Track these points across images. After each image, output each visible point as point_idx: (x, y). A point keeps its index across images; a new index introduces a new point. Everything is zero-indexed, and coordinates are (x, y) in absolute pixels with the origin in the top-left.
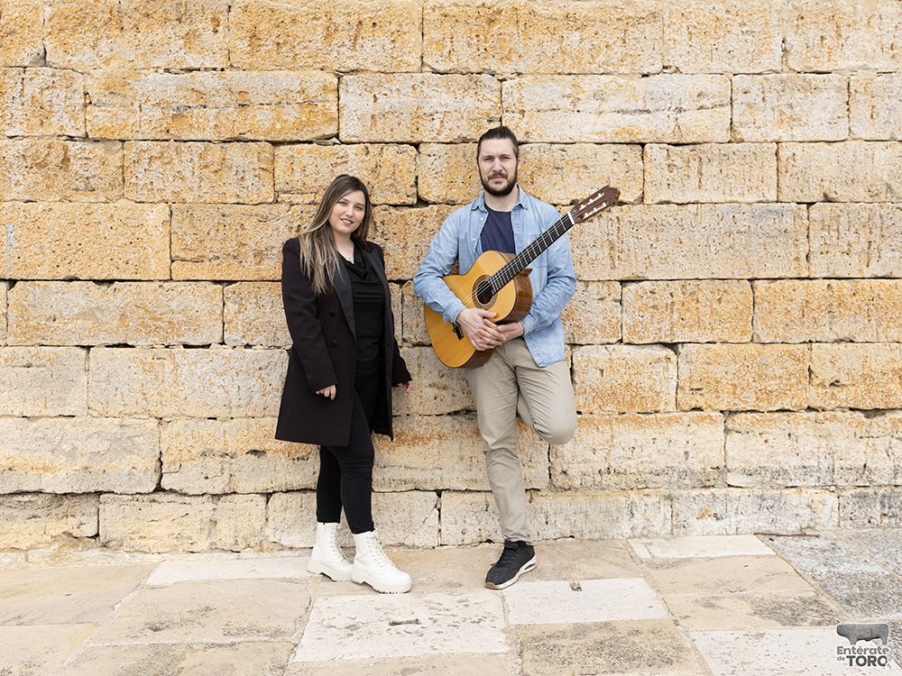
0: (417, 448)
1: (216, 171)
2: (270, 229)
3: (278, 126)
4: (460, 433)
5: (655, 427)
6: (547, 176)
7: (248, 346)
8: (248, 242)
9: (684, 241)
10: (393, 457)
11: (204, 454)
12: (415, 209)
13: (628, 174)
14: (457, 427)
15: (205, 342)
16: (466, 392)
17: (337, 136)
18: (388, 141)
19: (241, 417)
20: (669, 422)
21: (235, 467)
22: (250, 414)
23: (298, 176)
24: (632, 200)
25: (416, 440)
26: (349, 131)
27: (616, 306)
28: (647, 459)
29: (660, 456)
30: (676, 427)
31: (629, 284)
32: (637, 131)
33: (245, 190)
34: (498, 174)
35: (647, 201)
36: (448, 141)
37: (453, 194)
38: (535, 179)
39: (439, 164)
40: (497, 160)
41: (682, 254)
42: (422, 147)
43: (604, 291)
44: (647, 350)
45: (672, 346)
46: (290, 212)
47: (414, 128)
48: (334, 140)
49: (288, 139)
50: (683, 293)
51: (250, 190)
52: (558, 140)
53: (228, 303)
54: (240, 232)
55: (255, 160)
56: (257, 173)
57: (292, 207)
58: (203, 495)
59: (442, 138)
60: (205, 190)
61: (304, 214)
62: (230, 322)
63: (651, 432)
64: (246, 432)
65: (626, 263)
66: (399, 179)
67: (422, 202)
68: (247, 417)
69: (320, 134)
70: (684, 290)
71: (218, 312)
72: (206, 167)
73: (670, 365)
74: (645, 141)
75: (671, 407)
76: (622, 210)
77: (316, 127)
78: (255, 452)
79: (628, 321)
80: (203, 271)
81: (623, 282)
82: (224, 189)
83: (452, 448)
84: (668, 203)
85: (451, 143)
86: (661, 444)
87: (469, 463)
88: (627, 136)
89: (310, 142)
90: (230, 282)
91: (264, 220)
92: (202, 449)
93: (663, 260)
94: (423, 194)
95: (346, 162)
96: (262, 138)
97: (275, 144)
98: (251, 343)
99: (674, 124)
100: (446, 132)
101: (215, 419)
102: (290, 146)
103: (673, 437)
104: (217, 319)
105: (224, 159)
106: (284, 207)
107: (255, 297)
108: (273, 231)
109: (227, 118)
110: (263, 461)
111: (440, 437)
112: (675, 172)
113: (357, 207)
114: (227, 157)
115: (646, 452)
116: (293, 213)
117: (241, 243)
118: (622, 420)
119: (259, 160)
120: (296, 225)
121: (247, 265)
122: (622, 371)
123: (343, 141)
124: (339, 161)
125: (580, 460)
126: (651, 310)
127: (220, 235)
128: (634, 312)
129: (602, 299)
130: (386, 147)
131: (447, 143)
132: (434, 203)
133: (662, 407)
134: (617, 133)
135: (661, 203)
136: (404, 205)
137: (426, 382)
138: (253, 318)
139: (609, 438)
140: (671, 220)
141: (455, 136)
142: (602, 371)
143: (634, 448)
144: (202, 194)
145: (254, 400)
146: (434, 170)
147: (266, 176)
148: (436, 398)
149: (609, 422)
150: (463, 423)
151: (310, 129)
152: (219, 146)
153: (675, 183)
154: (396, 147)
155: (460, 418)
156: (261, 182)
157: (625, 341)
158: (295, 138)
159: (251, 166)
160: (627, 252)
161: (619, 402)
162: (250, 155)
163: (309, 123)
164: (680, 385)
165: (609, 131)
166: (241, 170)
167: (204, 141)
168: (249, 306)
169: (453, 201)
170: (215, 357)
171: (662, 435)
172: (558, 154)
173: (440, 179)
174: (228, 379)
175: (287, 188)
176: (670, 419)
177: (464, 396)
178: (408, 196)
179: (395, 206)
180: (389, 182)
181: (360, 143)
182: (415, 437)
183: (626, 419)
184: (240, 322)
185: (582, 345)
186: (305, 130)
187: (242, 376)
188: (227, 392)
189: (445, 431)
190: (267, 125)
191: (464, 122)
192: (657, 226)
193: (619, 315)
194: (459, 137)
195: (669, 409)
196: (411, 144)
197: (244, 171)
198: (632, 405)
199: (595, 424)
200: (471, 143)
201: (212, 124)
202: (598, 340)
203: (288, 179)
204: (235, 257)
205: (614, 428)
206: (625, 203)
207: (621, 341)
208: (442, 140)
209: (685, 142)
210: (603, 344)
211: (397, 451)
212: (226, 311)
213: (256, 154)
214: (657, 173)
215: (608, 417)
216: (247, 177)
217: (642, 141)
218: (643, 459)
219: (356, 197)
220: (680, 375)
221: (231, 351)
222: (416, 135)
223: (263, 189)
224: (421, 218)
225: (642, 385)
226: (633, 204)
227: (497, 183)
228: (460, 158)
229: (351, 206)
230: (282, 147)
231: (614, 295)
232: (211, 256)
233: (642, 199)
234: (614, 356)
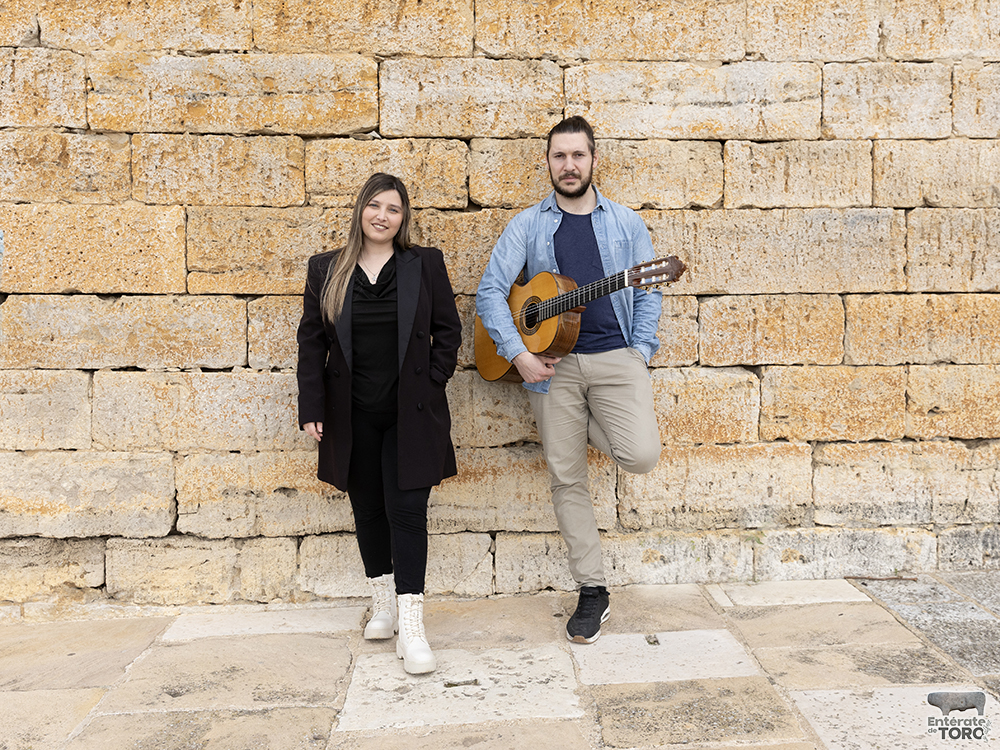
0: (468, 485)
1: (239, 169)
2: (301, 236)
3: (310, 117)
4: (517, 467)
5: (735, 459)
6: (615, 177)
7: (275, 369)
8: (275, 250)
9: (769, 250)
10: (441, 494)
11: (226, 493)
12: (466, 214)
13: (706, 175)
14: (514, 460)
15: (227, 365)
16: (523, 421)
17: (377, 129)
18: (435, 135)
19: (268, 451)
20: (752, 453)
21: (261, 507)
22: (278, 446)
23: (332, 174)
24: (711, 205)
25: (467, 475)
26: (391, 123)
27: (693, 324)
28: (726, 495)
29: (740, 492)
30: (759, 459)
31: (706, 299)
32: (716, 126)
33: (272, 191)
34: (570, 175)
35: (728, 205)
36: (504, 136)
37: (510, 197)
38: (602, 180)
39: (494, 163)
40: (569, 158)
41: (767, 265)
42: (474, 143)
43: (679, 307)
44: (727, 373)
45: (754, 369)
46: (323, 217)
47: (465, 121)
48: (374, 134)
49: (321, 133)
50: (768, 309)
51: (277, 190)
52: (628, 135)
53: (253, 321)
54: (266, 239)
55: (284, 156)
56: (285, 171)
57: (326, 211)
58: (225, 539)
59: (496, 133)
60: (226, 191)
61: (339, 219)
62: (256, 342)
63: (730, 465)
64: (274, 466)
65: (704, 276)
66: (448, 180)
67: (474, 206)
68: (274, 449)
69: (358, 127)
70: (768, 306)
71: (242, 330)
72: (226, 164)
73: (752, 390)
74: (726, 138)
75: (754, 437)
76: (699, 216)
77: (353, 119)
78: (284, 489)
79: (706, 341)
80: (225, 284)
81: (699, 297)
82: (248, 190)
83: (508, 483)
84: (750, 207)
85: (506, 138)
86: (742, 479)
87: (527, 501)
88: (705, 131)
89: (346, 136)
90: (255, 296)
91: (294, 225)
92: (224, 487)
93: (746, 272)
94: (474, 196)
95: (387, 159)
96: (291, 131)
97: (306, 138)
98: (279, 366)
99: (758, 118)
100: (501, 125)
101: (238, 452)
102: (323, 141)
103: (755, 471)
104: (240, 338)
105: (247, 155)
106: (316, 210)
107: (284, 314)
108: (304, 237)
109: (251, 108)
110: (293, 501)
111: (495, 473)
112: (759, 173)
114: (251, 153)
115: (725, 488)
116: (327, 217)
117: (267, 251)
118: (699, 453)
119: (288, 157)
120: (330, 231)
121: (274, 277)
122: (699, 396)
123: (384, 135)
124: (380, 158)
125: (651, 497)
126: (732, 328)
127: (244, 243)
128: (712, 330)
129: (676, 316)
130: (433, 142)
131: (502, 139)
132: (488, 207)
133: (742, 438)
134: (694, 129)
135: (743, 208)
136: (453, 209)
137: (478, 410)
138: (281, 337)
139: (684, 472)
140: (754, 226)
141: (510, 130)
142: (676, 397)
143: (712, 484)
144: (222, 195)
145: (283, 431)
146: (487, 169)
147: (297, 176)
148: (489, 428)
149: (684, 454)
150: (524, 458)
151: (346, 121)
152: (241, 140)
153: (759, 185)
154: (444, 143)
155: (517, 450)
156: (290, 182)
157: (703, 363)
158: (329, 131)
159: (279, 163)
160: (705, 262)
161: (695, 432)
162: (277, 151)
163: (344, 114)
164: (763, 412)
165: (685, 126)
166: (266, 167)
167: (223, 134)
168: (277, 324)
169: (510, 205)
170: (238, 382)
171: (743, 468)
172: (627, 152)
173: (495, 179)
174: (253, 406)
175: (319, 188)
176: (752, 450)
177: (521, 426)
178: (458, 199)
179: (443, 210)
180: (437, 182)
181: (403, 138)
182: (467, 473)
183: (704, 450)
184: (266, 342)
185: (655, 368)
186: (341, 122)
187: (268, 404)
188: (252, 422)
189: (500, 465)
190: (297, 115)
191: (522, 114)
192: (739, 234)
193: (696, 334)
194: (516, 131)
195: (751, 439)
196: (461, 139)
197: (270, 169)
198: (710, 435)
199: (668, 457)
200: (529, 138)
201: (233, 115)
202: (672, 362)
203: (321, 179)
204: (260, 268)
205: (690, 460)
206: (703, 208)
207: (697, 363)
208: (496, 135)
209: (770, 138)
210: (678, 367)
211: (445, 488)
212: (250, 329)
213: (284, 150)
214: (739, 174)
215: (682, 449)
216: (273, 176)
217: (722, 138)
218: (721, 496)
220: (763, 401)
221: (256, 374)
222: (467, 129)
223: (292, 189)
224: (473, 223)
225: (721, 413)
226: (711, 209)
227: (569, 184)
228: (518, 155)
230: (314, 142)
231: (690, 312)
232: (233, 266)
233: (721, 204)
234: (690, 380)
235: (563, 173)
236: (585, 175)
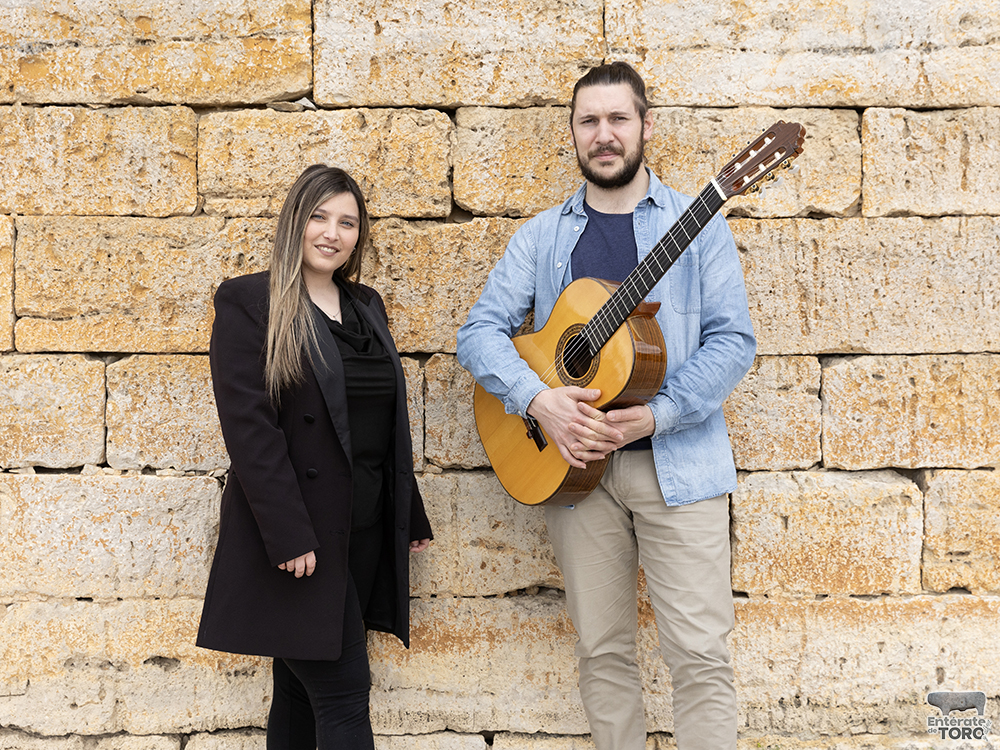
0: (450, 656)
1: (95, 159)
2: (189, 261)
3: (206, 78)
4: (527, 630)
5: (882, 621)
6: (686, 166)
7: (148, 470)
8: (149, 283)
9: (937, 284)
10: (406, 671)
11: (70, 663)
12: (448, 225)
13: (833, 163)
14: (523, 617)
15: (73, 462)
16: (538, 555)
17: (310, 95)
18: (399, 102)
19: (135, 598)
20: (909, 612)
21: (124, 687)
22: (151, 592)
23: (239, 165)
24: (840, 210)
25: (448, 640)
26: (331, 86)
27: (812, 402)
28: (868, 679)
29: (891, 675)
30: (923, 622)
31: (835, 361)
32: (849, 85)
33: (146, 192)
34: (605, 149)
35: (869, 211)
36: (508, 103)
37: (517, 199)
38: (664, 171)
39: (492, 145)
40: (604, 123)
41: (933, 307)
42: (462, 116)
43: (790, 374)
44: (869, 482)
45: (914, 474)
46: (225, 231)
47: (447, 80)
48: (305, 102)
49: (223, 101)
50: (935, 379)
51: (154, 190)
52: (705, 101)
53: (114, 394)
54: (136, 266)
55: (165, 137)
56: (166, 161)
57: (230, 222)
58: (67, 736)
59: (496, 98)
60: (76, 192)
61: (249, 235)
62: (118, 427)
63: (874, 632)
64: (144, 624)
65: (830, 324)
66: (419, 172)
67: (460, 212)
68: (145, 596)
69: (279, 91)
70: (936, 373)
71: (97, 409)
72: (78, 150)
73: (910, 509)
74: (865, 104)
75: (913, 585)
76: (822, 228)
77: (272, 80)
78: (159, 660)
79: (834, 428)
80: (72, 337)
81: (823, 357)
82: (109, 190)
83: (514, 655)
84: (906, 214)
85: (513, 107)
86: (894, 653)
87: (543, 683)
88: (831, 94)
89: (262, 106)
90: (119, 356)
91: (179, 244)
92: (66, 655)
93: (899, 319)
94: (462, 198)
95: (325, 141)
96: (176, 99)
97: (200, 109)
98: (153, 465)
99: (917, 72)
100: (505, 87)
101: (90, 599)
102: (225, 113)
103: (916, 641)
104: (94, 422)
105: (109, 137)
106: (214, 221)
107: (163, 383)
108: (194, 264)
109: (116, 65)
110: (174, 677)
111: (491, 638)
112: (919, 158)
113: (344, 222)
114: (115, 133)
115: (866, 668)
116: (231, 232)
117: (137, 285)
118: (822, 610)
119: (171, 139)
120: (234, 253)
121: (147, 325)
122: (823, 518)
123: (320, 103)
124: (313, 139)
125: (745, 681)
126: (876, 408)
127: (102, 272)
128: (844, 412)
129: (786, 388)
130: (396, 114)
131: (506, 108)
132: (482, 215)
133: (894, 586)
134: (813, 90)
135: (894, 215)
136: (428, 218)
137: (466, 536)
138: (157, 419)
139: (799, 641)
140: (911, 245)
141: (519, 94)
142: (786, 519)
143: (844, 660)
144: (69, 199)
145: (159, 567)
146: (481, 155)
147: (184, 168)
148: (483, 566)
149: (798, 612)
150: (538, 612)
151: (261, 82)
152: (100, 114)
153: (919, 179)
154: (414, 115)
155: (527, 602)
156: (174, 177)
157: (828, 463)
158: (235, 99)
159: (157, 149)
160: (831, 303)
161: (816, 576)
162: (154, 129)
163: (259, 72)
164: (928, 545)
165: (798, 85)
166: (138, 156)
167: (74, 105)
168: (151, 399)
169: (517, 211)
170: (91, 490)
171: (895, 637)
172: (706, 127)
173: (494, 171)
174: (112, 528)
175: (219, 187)
176: (910, 607)
177: (535, 562)
178: (436, 202)
179: (412, 219)
180: (403, 176)
181: (350, 107)
182: (447, 637)
183: (830, 606)
184: (134, 427)
185: (750, 472)
186: (253, 84)
187: (137, 524)
188: (111, 552)
189: (501, 625)
190: (187, 75)
191: (537, 70)
192: (885, 256)
193: (817, 418)
194: (527, 96)
195: (909, 589)
196: (442, 109)
197: (144, 158)
198: (841, 582)
199: (772, 615)
200: (548, 107)
201: (89, 75)
202: (778, 463)
203: (222, 172)
204: (127, 312)
205: (808, 622)
206: (829, 215)
207: (820, 464)
208: (496, 102)
209: (937, 104)
210: (787, 470)
211: (413, 662)
212: (110, 407)
213: (165, 128)
214: (886, 160)
215: (796, 603)
216: (149, 169)
217: (860, 104)
218: (860, 680)
219: (341, 205)
220: (928, 527)
221: (118, 478)
222: (450, 93)
223: (176, 189)
224: (459, 241)
225: (859, 545)
226: (841, 216)
227: (604, 164)
228: (529, 134)
229: (333, 221)
230: (212, 115)
231: (807, 382)
232: (84, 308)
233: (858, 208)
234: (808, 492)
235: (594, 147)
236: (631, 149)
